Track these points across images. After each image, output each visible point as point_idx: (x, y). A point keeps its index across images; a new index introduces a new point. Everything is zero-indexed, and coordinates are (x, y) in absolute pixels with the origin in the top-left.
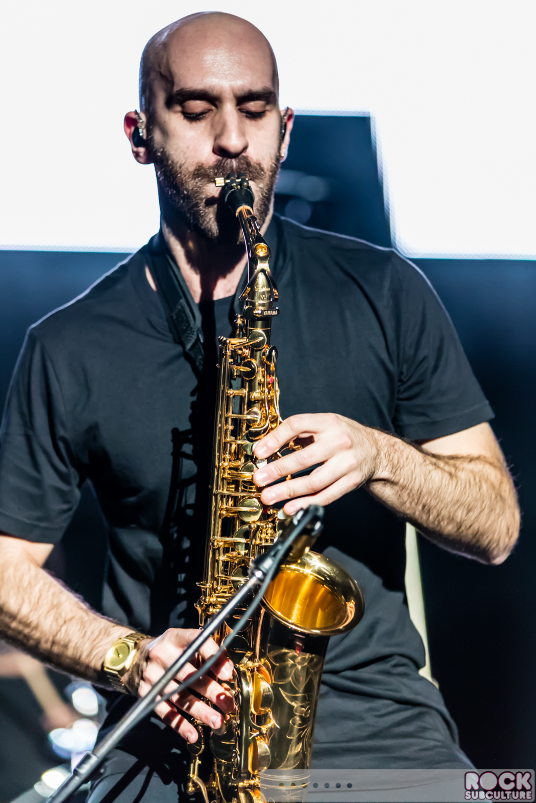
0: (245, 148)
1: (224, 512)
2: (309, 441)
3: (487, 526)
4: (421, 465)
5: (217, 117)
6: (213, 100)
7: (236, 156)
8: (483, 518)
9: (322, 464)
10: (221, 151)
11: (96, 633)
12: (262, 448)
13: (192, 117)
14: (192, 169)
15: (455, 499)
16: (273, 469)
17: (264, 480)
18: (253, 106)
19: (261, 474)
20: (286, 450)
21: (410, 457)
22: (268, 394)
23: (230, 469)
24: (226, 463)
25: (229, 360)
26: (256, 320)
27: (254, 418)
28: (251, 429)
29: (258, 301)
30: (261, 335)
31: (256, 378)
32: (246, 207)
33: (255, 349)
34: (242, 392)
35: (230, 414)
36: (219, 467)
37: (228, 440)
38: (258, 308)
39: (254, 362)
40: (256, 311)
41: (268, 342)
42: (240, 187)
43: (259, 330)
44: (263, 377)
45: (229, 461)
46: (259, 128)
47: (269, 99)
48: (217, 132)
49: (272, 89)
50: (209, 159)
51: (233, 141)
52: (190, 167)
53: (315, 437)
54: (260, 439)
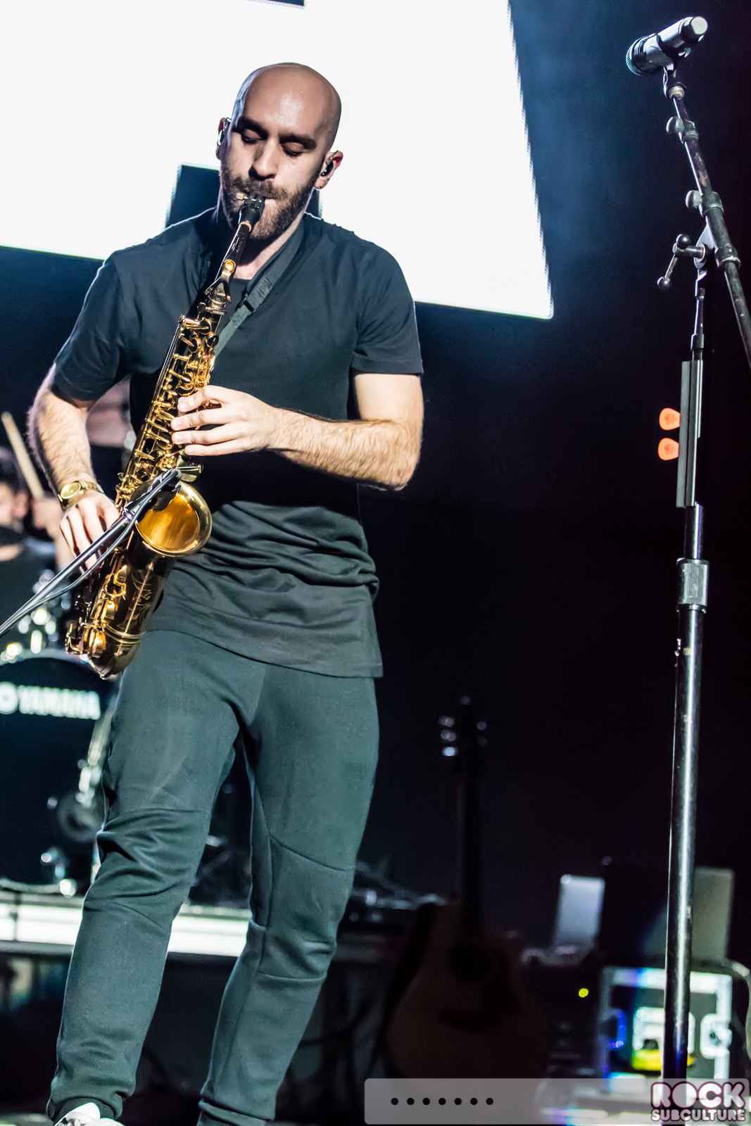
0: (272, 176)
1: (148, 435)
2: (219, 406)
3: (378, 473)
4: (319, 435)
5: (262, 145)
6: (264, 135)
7: (262, 178)
8: (375, 467)
9: (220, 425)
10: (253, 172)
11: (71, 471)
12: (185, 403)
13: (247, 141)
14: (235, 177)
15: (349, 455)
16: (186, 420)
17: (178, 426)
18: (295, 146)
19: (176, 423)
21: (310, 429)
22: (201, 367)
23: (161, 407)
24: (159, 403)
25: (182, 334)
26: (208, 315)
27: (187, 380)
28: (182, 387)
29: (213, 301)
30: (208, 325)
31: (197, 353)
32: (247, 223)
33: (202, 334)
34: (185, 358)
35: (171, 371)
36: (153, 404)
37: (165, 388)
38: (213, 305)
39: (198, 342)
40: (209, 308)
41: (213, 331)
42: (253, 205)
43: (209, 321)
44: (201, 354)
45: (163, 402)
46: (293, 164)
47: (308, 144)
48: (257, 157)
49: (312, 137)
50: (245, 176)
51: (264, 168)
52: (234, 175)
53: (222, 405)
54: (185, 396)
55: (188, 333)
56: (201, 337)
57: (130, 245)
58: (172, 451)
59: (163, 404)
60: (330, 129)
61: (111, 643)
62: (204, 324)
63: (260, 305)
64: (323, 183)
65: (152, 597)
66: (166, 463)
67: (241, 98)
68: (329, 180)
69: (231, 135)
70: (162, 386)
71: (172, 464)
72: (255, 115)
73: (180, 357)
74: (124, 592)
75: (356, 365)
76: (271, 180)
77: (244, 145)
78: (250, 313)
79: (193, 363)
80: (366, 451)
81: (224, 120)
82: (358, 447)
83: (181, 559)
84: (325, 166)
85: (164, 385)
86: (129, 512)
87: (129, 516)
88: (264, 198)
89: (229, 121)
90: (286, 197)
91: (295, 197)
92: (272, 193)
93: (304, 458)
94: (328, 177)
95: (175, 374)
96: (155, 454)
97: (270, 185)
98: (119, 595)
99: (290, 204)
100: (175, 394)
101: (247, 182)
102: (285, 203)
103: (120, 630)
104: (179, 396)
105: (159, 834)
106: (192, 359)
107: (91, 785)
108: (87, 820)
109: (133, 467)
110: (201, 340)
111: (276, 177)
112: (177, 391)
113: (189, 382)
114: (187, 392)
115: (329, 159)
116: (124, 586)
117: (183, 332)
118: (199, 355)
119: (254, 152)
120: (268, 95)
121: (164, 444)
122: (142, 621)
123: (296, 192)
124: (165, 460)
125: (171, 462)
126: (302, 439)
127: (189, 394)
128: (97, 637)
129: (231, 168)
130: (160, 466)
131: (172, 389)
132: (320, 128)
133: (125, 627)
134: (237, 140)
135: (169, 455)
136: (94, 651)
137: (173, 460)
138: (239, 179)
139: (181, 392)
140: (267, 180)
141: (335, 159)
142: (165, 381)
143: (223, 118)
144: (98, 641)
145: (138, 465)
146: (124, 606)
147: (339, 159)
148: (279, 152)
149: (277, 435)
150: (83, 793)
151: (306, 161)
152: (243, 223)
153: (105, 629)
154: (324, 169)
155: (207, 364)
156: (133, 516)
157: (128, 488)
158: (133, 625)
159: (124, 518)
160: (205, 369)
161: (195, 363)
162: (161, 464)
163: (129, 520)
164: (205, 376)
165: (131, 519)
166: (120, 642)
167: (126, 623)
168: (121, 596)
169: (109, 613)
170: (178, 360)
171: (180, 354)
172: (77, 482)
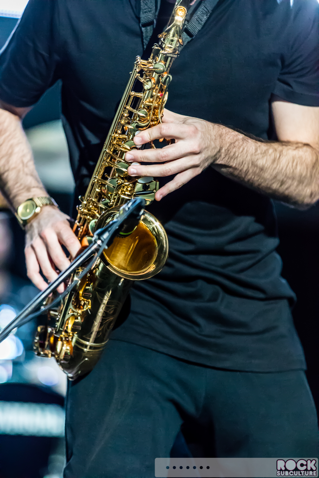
12: (141, 137)
22: (156, 103)
23: (119, 139)
24: (117, 135)
25: (137, 74)
27: (143, 115)
29: (166, 44)
31: (152, 91)
35: (128, 107)
36: (110, 135)
37: (122, 122)
40: (162, 52)
43: (162, 63)
44: (156, 91)
45: (120, 134)
53: (176, 141)
54: (141, 130)
58: (130, 179)
59: (120, 136)
61: (78, 350)
63: (199, 31)
65: (115, 311)
70: (119, 120)
71: (130, 191)
73: (136, 94)
74: (89, 307)
75: (277, 92)
78: (191, 39)
80: (288, 172)
82: (282, 169)
85: (121, 119)
86: (99, 239)
87: (99, 242)
93: (236, 173)
95: (131, 109)
98: (85, 310)
100: (132, 127)
103: (86, 340)
104: (135, 130)
106: (147, 96)
112: (133, 125)
114: (142, 126)
116: (89, 302)
117: (138, 73)
118: (154, 93)
121: (122, 172)
122: (106, 332)
124: (123, 187)
125: (129, 189)
127: (145, 128)
128: (64, 345)
131: (129, 123)
133: (90, 337)
135: (128, 183)
137: (131, 187)
139: (138, 127)
142: (122, 115)
144: (65, 348)
146: (89, 318)
155: (161, 101)
156: (102, 242)
157: (89, 210)
158: (99, 334)
159: (94, 244)
160: (159, 105)
161: (150, 100)
162: (120, 191)
163: (99, 246)
164: (159, 111)
165: (101, 244)
166: (85, 350)
167: (92, 333)
168: (87, 310)
169: (75, 324)
170: (134, 97)
171: (136, 91)
172: (31, 199)
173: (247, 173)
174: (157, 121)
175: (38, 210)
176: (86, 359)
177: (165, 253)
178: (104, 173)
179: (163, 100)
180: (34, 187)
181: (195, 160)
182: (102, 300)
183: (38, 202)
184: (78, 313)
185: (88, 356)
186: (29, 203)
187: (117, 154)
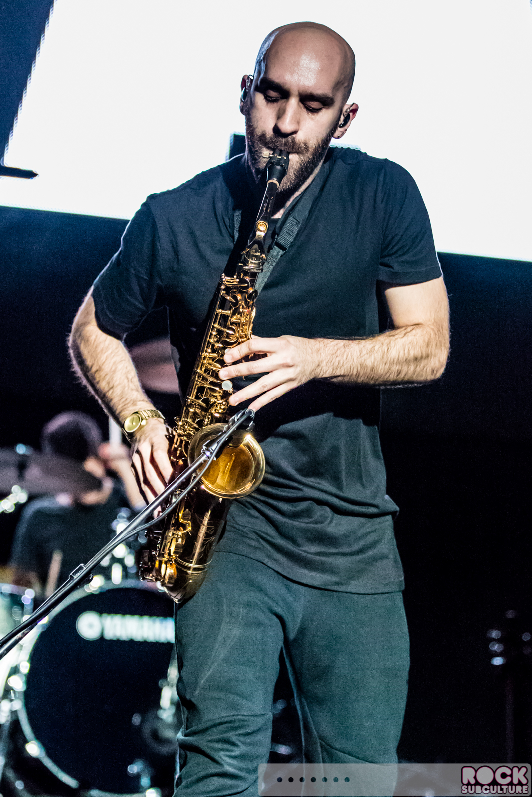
0: (295, 132)
1: (199, 383)
2: (264, 355)
4: (358, 357)
5: (284, 104)
6: (284, 94)
7: (285, 135)
9: (267, 373)
10: (276, 130)
11: (128, 401)
12: (231, 354)
13: (269, 100)
14: (260, 134)
16: (232, 370)
18: (314, 104)
19: (224, 373)
20: (246, 358)
21: (349, 354)
22: (243, 320)
23: (209, 357)
24: (207, 353)
25: (223, 292)
26: (246, 273)
27: (231, 332)
28: (227, 340)
29: (250, 260)
30: (246, 282)
31: (239, 308)
32: (275, 181)
33: (242, 291)
34: (228, 312)
35: (216, 325)
36: (202, 355)
37: (212, 341)
38: (250, 264)
39: (239, 297)
40: (247, 268)
41: (252, 286)
42: (278, 163)
43: (247, 279)
44: (243, 308)
45: (210, 353)
46: (312, 119)
47: (326, 102)
48: (280, 115)
49: (330, 95)
50: (270, 133)
51: (286, 126)
52: (258, 132)
53: (268, 354)
54: (230, 348)
55: (228, 290)
56: (242, 293)
57: (164, 190)
58: (223, 397)
59: (210, 354)
60: (346, 84)
61: (182, 573)
62: (242, 281)
64: (341, 133)
65: (216, 531)
66: (218, 409)
67: (262, 58)
68: (346, 130)
69: (254, 94)
70: (208, 339)
72: (276, 75)
73: (223, 312)
74: (190, 528)
75: (383, 278)
76: (294, 136)
77: (267, 103)
79: (235, 317)
80: (402, 360)
81: (246, 78)
83: (238, 501)
84: (342, 118)
85: (210, 338)
86: (207, 450)
87: (208, 454)
88: (288, 154)
89: (252, 78)
90: (308, 150)
91: (316, 149)
92: (296, 149)
93: (346, 379)
94: (345, 127)
95: (219, 327)
96: (206, 401)
97: (293, 140)
98: (185, 531)
99: (311, 157)
100: (221, 345)
101: (271, 139)
102: (308, 156)
103: (189, 562)
104: (225, 348)
105: (242, 739)
106: (234, 313)
107: (172, 703)
108: (168, 734)
109: (188, 412)
110: (242, 296)
111: (298, 133)
112: (222, 343)
113: (233, 334)
114: (232, 344)
115: (346, 111)
116: (189, 523)
117: (224, 290)
118: (241, 310)
119: (277, 109)
120: (286, 56)
121: (215, 391)
122: (208, 552)
123: (316, 146)
124: (217, 406)
126: (343, 365)
127: (234, 345)
128: (168, 569)
129: (255, 126)
130: (213, 412)
131: (218, 342)
132: (337, 86)
133: (193, 559)
134: (260, 99)
135: (221, 402)
136: (166, 581)
137: (225, 406)
138: (263, 136)
139: (227, 345)
140: (290, 137)
141: (351, 111)
142: (211, 334)
143: (245, 75)
144: (169, 571)
145: (192, 410)
146: (191, 540)
147: (355, 111)
148: (300, 109)
149: (320, 368)
150: (164, 710)
151: (326, 116)
152: (270, 181)
153: (175, 561)
154: (341, 121)
155: (248, 317)
156: (212, 453)
157: (185, 431)
158: (201, 556)
159: (203, 455)
160: (247, 321)
161: (237, 317)
162: (214, 410)
163: (209, 457)
164: (247, 327)
165: (210, 456)
166: (190, 572)
167: (194, 555)
168: (188, 532)
169: (177, 547)
170: (221, 315)
171: (223, 309)
172: (137, 413)
173: (359, 375)
174: (246, 337)
175: (144, 423)
176: (191, 581)
177: (262, 470)
178: (197, 393)
179: (250, 316)
180: (140, 401)
181: (290, 373)
182: (202, 522)
183: (145, 415)
184: (178, 535)
185: (193, 577)
186: (135, 416)
187: (209, 374)
